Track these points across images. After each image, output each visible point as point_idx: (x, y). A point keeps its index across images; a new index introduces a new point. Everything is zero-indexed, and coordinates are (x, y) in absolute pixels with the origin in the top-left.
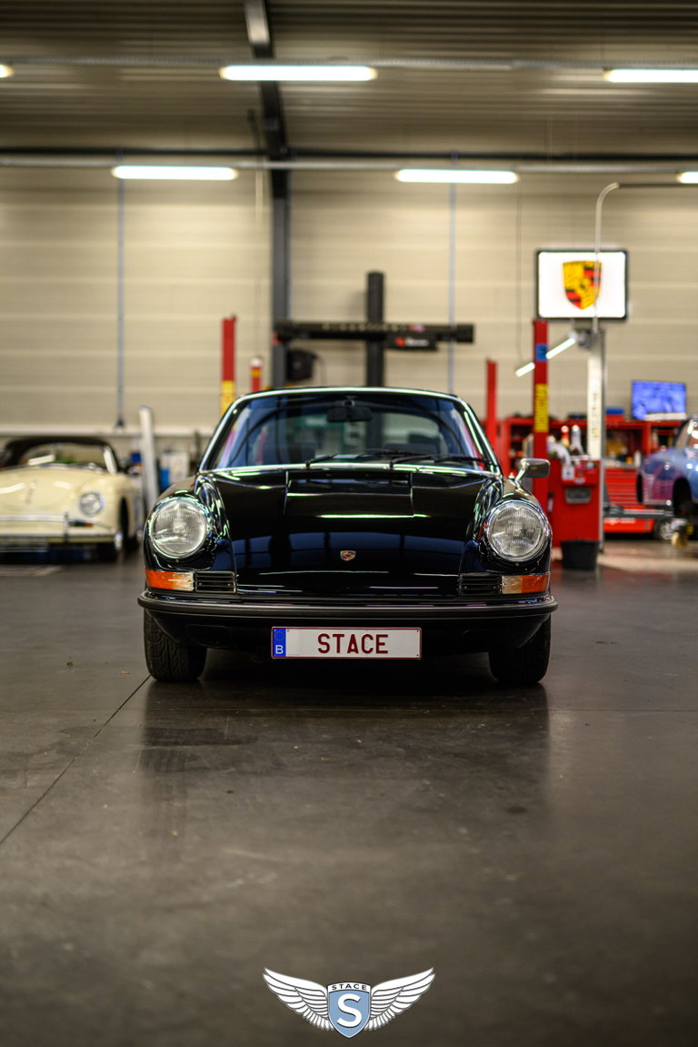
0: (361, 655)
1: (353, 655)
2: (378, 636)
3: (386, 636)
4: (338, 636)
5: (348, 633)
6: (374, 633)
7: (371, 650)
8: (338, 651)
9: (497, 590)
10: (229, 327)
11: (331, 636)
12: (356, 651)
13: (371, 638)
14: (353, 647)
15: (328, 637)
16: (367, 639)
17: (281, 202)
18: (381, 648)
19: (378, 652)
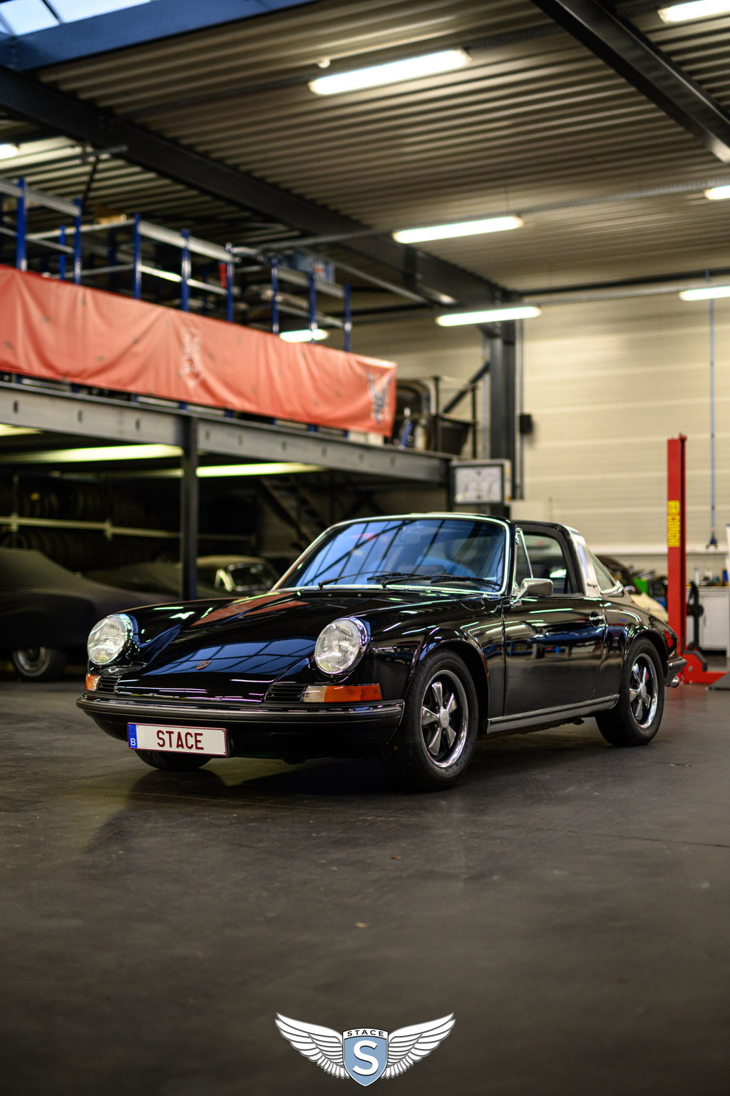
0: (185, 750)
1: (180, 750)
2: (196, 734)
3: (201, 734)
4: (170, 733)
5: (176, 730)
6: (193, 731)
7: (192, 746)
8: (171, 746)
11: (165, 733)
12: (182, 746)
13: (192, 736)
14: (180, 743)
15: (163, 734)
16: (189, 736)
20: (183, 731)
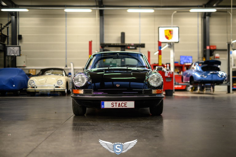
5: (118, 102)
9: (151, 93)
10: (90, 43)
12: (120, 106)
16: (122, 104)
17: (102, 17)
18: (126, 106)
19: (125, 106)
20: (121, 102)
